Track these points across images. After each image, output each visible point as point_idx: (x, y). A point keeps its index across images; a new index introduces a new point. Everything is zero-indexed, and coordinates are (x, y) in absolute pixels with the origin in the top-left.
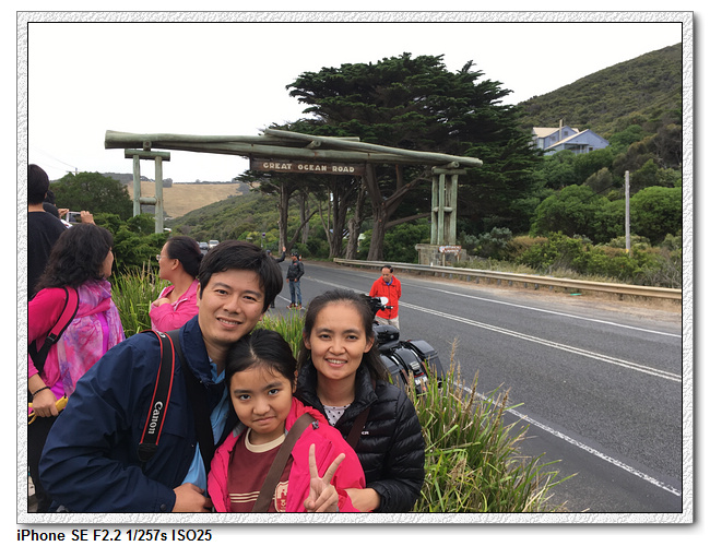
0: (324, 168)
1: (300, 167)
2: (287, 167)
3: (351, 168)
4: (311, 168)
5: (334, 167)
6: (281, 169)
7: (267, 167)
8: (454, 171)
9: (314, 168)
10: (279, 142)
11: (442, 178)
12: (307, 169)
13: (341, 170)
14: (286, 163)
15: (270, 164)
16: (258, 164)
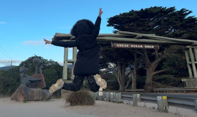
0: (142, 46)
1: (132, 46)
2: (127, 46)
3: (152, 46)
4: (136, 46)
5: (145, 46)
6: (124, 47)
7: (119, 46)
8: (195, 47)
9: (137, 46)
10: (124, 36)
11: (191, 50)
12: (135, 47)
13: (148, 47)
14: (126, 44)
15: (120, 45)
16: (115, 45)
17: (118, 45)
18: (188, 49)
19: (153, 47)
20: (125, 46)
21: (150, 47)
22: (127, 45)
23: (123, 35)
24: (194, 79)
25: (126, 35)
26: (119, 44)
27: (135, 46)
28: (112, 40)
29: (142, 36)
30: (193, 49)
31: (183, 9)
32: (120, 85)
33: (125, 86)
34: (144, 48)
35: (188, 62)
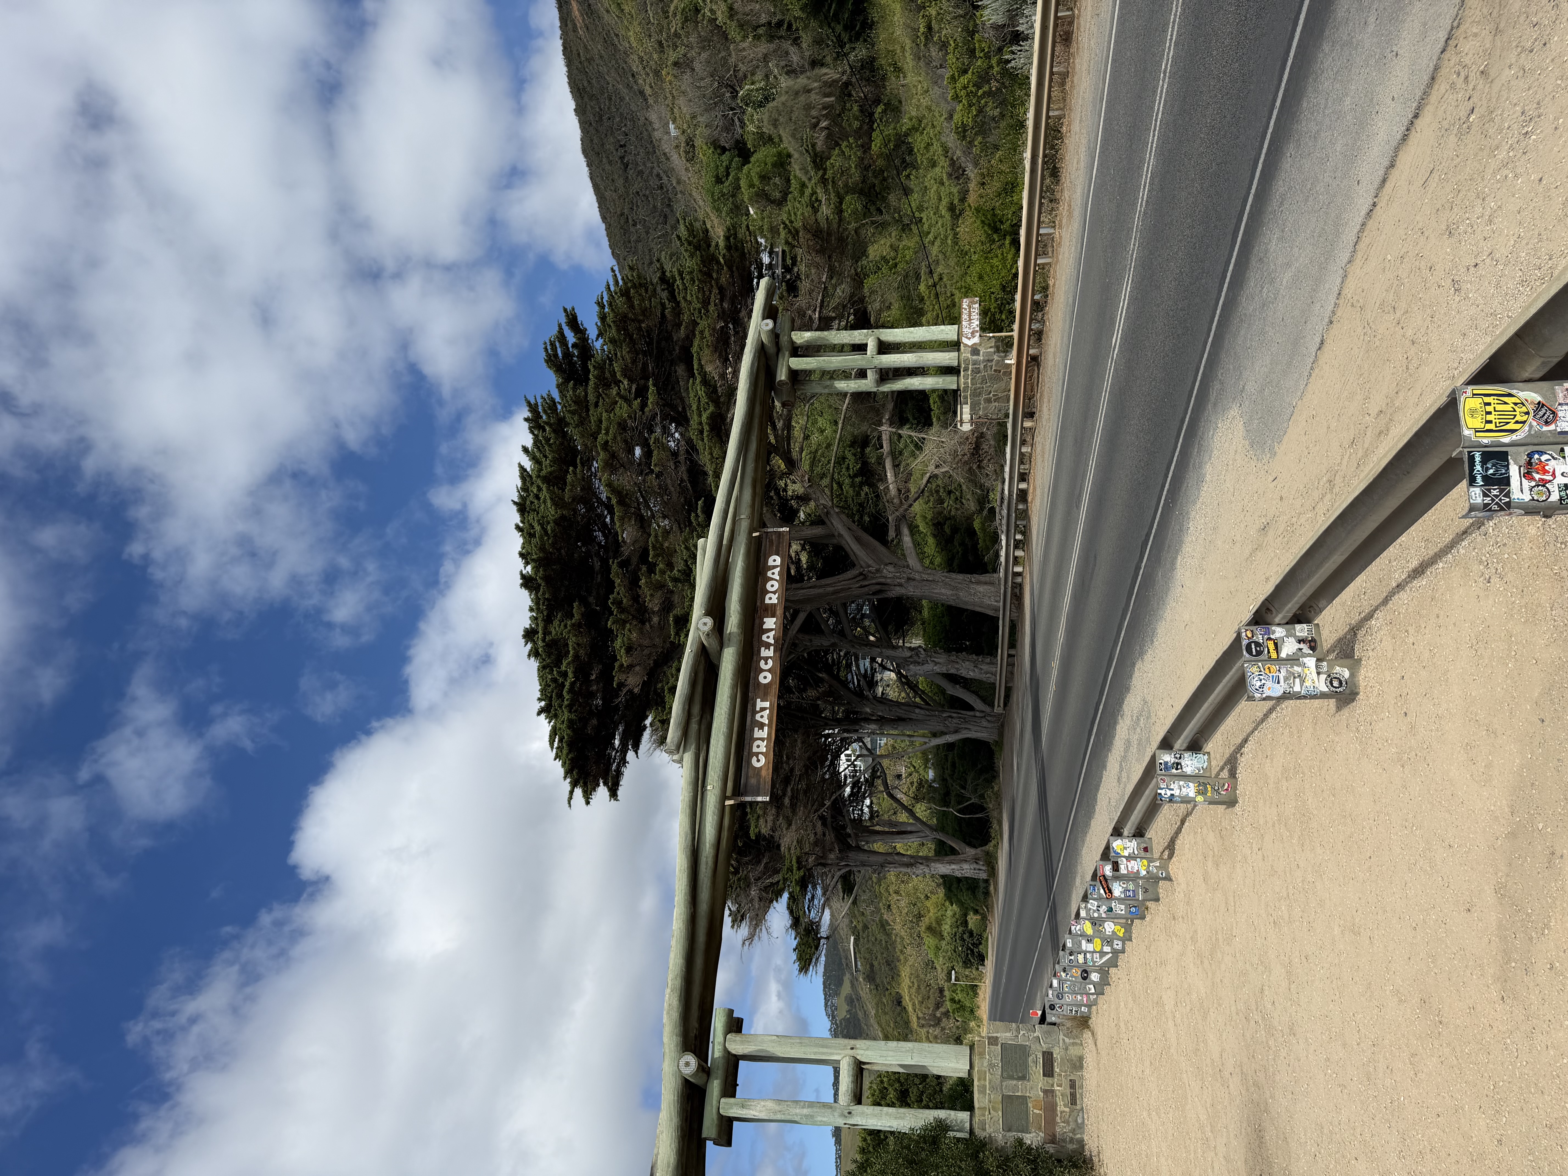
2: (763, 710)
3: (771, 562)
4: (764, 653)
5: (767, 601)
6: (770, 726)
7: (760, 756)
8: (784, 339)
9: (767, 646)
10: (700, 723)
11: (797, 363)
12: (770, 662)
13: (776, 585)
14: (755, 712)
15: (755, 750)
16: (753, 781)
17: (759, 763)
18: (794, 375)
19: (775, 560)
20: (764, 717)
21: (775, 574)
22: (760, 704)
23: (694, 726)
24: (966, 370)
25: (696, 710)
26: (751, 754)
27: (766, 659)
28: (724, 797)
29: (708, 613)
30: (797, 351)
31: (552, 360)
32: (965, 735)
33: (970, 708)
34: (779, 611)
35: (868, 384)
